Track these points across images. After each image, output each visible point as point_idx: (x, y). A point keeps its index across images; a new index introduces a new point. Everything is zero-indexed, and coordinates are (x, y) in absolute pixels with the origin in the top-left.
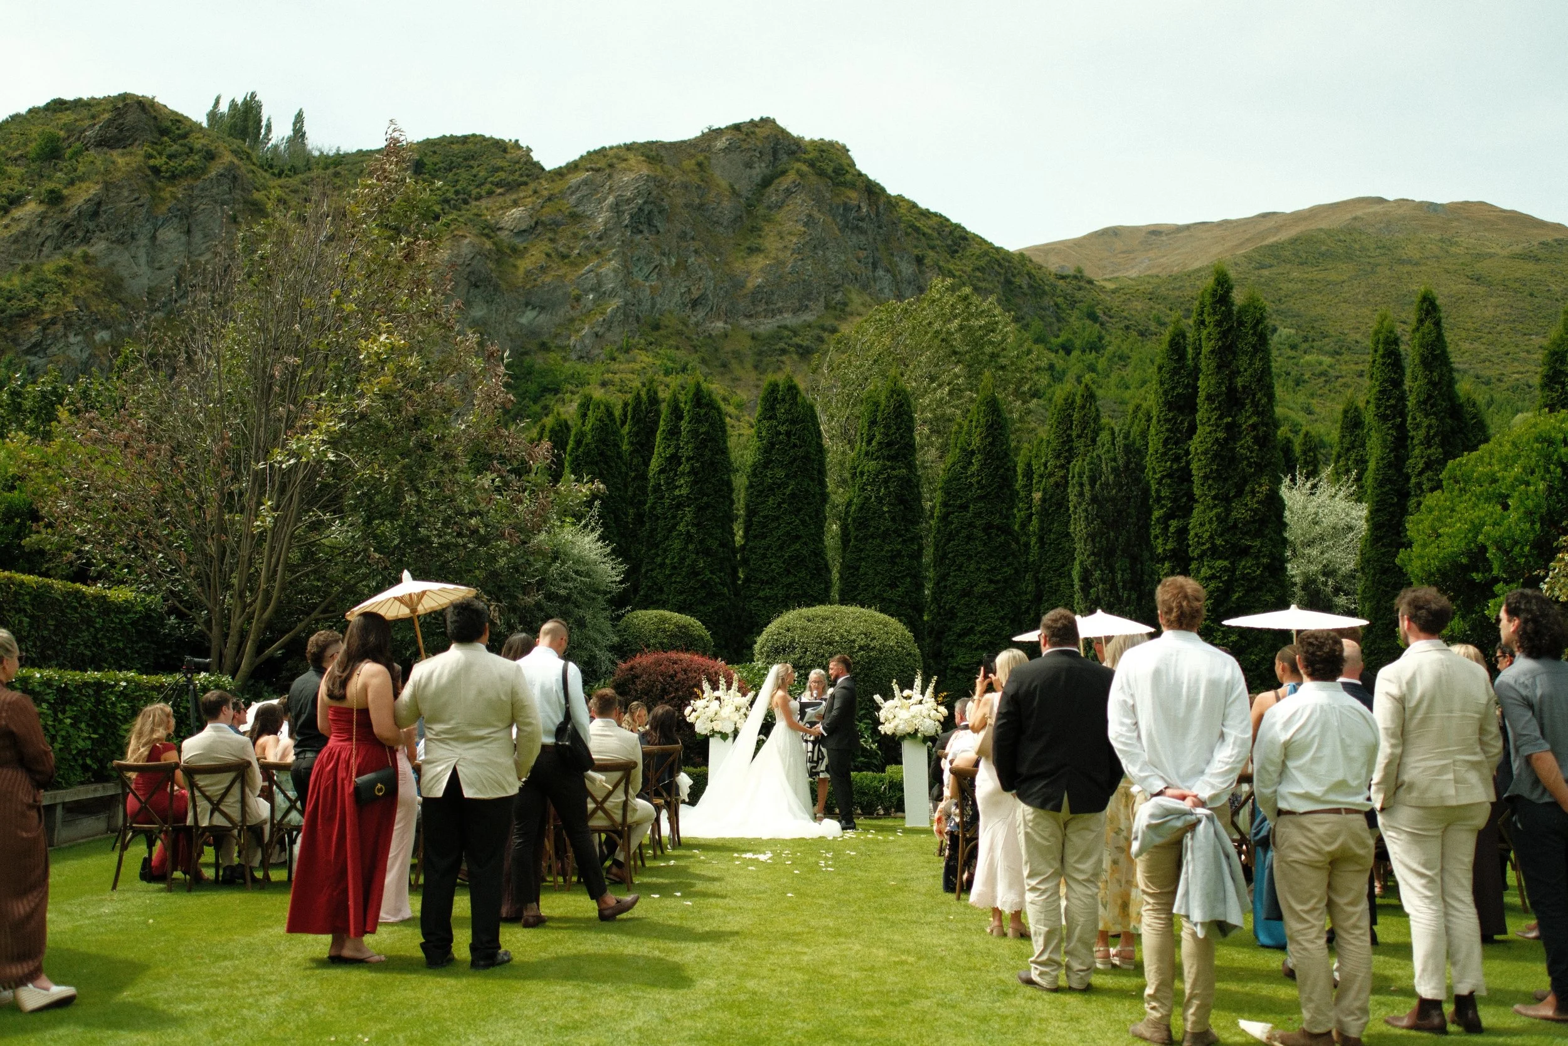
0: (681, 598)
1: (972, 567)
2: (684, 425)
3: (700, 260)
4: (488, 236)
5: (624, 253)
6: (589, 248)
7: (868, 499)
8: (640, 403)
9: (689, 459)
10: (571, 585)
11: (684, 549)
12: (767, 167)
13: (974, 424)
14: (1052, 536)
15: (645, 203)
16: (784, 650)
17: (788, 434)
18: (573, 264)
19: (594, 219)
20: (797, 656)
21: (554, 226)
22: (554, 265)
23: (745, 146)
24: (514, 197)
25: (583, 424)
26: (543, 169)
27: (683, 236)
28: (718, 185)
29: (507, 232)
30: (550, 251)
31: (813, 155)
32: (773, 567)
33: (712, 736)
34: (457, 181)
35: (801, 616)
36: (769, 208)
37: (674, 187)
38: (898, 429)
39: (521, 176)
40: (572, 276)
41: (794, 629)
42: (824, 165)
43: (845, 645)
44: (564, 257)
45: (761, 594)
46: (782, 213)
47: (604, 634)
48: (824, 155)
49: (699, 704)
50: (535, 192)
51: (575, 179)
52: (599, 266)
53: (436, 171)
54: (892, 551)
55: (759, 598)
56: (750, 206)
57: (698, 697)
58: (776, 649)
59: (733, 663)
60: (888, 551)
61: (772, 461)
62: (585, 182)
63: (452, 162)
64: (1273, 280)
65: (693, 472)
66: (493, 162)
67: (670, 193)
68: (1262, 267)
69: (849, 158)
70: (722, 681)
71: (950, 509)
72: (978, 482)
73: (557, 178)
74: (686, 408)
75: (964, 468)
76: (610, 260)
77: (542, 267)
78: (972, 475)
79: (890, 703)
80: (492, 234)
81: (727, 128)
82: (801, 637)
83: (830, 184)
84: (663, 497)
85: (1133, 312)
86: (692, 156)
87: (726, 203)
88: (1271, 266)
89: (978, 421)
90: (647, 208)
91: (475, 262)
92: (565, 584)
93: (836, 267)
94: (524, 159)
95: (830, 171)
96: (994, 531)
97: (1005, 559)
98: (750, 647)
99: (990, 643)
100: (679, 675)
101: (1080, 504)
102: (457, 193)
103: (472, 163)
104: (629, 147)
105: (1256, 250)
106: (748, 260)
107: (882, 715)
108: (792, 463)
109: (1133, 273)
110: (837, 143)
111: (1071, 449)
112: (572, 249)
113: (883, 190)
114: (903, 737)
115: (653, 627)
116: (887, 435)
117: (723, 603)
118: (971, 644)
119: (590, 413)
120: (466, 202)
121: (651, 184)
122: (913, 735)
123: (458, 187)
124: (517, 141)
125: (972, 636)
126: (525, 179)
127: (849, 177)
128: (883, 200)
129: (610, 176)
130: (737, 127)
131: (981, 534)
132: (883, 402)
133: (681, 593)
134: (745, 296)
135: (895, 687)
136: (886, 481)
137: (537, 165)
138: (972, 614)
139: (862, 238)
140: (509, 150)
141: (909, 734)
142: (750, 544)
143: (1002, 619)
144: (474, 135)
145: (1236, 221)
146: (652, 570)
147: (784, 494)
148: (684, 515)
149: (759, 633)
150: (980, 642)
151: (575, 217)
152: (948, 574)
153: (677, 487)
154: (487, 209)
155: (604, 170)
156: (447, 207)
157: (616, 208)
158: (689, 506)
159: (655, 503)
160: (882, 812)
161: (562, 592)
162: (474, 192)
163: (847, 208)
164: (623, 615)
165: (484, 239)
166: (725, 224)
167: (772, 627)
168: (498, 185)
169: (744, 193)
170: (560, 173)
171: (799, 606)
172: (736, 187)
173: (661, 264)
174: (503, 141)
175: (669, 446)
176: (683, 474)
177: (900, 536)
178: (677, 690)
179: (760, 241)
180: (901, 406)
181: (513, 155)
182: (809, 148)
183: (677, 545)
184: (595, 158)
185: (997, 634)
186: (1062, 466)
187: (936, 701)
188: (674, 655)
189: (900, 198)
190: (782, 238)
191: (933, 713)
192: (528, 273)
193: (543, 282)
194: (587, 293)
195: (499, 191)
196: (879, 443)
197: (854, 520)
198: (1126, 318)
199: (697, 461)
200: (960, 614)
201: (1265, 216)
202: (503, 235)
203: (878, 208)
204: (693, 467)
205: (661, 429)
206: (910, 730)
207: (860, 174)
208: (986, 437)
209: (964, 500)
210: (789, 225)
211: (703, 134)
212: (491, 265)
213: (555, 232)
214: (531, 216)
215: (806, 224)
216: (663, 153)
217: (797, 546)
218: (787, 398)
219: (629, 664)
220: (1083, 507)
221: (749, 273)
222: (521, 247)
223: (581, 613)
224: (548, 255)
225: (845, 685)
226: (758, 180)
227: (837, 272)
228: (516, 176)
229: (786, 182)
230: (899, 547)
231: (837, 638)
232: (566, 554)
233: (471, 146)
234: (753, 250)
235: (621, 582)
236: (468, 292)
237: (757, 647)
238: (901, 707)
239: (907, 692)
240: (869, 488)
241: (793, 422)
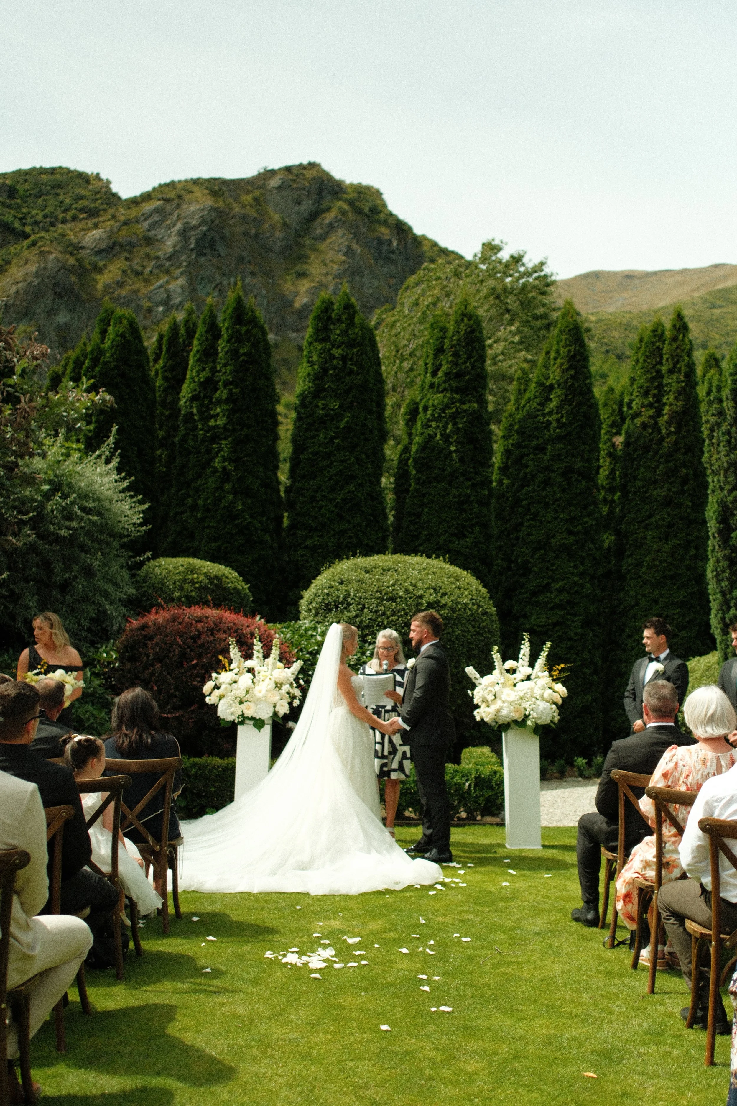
0: (215, 545)
1: (549, 517)
2: (222, 345)
3: (255, 281)
4: (72, 254)
5: (190, 273)
6: (159, 267)
7: (432, 437)
8: (177, 334)
9: (226, 384)
10: (74, 524)
11: (220, 488)
12: (314, 204)
13: (552, 355)
14: (638, 483)
15: (208, 230)
16: (337, 607)
17: (344, 358)
18: (147, 281)
19: (164, 242)
20: (353, 614)
21: (129, 247)
22: (129, 281)
23: (295, 186)
24: (95, 220)
25: (103, 340)
26: (119, 198)
27: (241, 260)
28: (271, 218)
29: (88, 251)
30: (126, 268)
31: (352, 196)
32: (323, 511)
33: (242, 723)
34: (46, 206)
35: (356, 567)
36: (314, 239)
37: (233, 217)
38: (469, 358)
39: (102, 204)
40: (145, 291)
41: (349, 581)
42: (361, 205)
43: (410, 601)
44: (137, 274)
45: (309, 542)
46: (326, 244)
47: (117, 585)
48: (362, 196)
49: (224, 677)
50: (113, 217)
51: (148, 207)
52: (168, 282)
53: (27, 197)
54: (459, 495)
55: (307, 547)
56: (298, 236)
57: (224, 668)
58: (327, 605)
59: (274, 622)
60: (454, 496)
61: (325, 390)
62: (157, 210)
63: (41, 190)
64: (723, 318)
65: (231, 399)
66: (77, 191)
67: (231, 222)
68: (714, 306)
69: (382, 200)
70: (258, 646)
71: (524, 451)
72: (558, 420)
73: (132, 205)
74: (224, 326)
75: (540, 404)
76: (177, 278)
77: (118, 282)
78: (551, 413)
79: (488, 679)
80: (75, 252)
81: (280, 169)
82: (357, 591)
83: (366, 220)
84: (196, 428)
85: (612, 339)
86: (249, 192)
87: (278, 234)
88: (721, 306)
89: (558, 351)
90: (210, 235)
91: (59, 275)
92: (68, 523)
93: (371, 291)
94: (103, 190)
95: (366, 209)
96: (575, 476)
97: (585, 508)
98: (296, 604)
99: (568, 602)
100: (203, 636)
101: (719, 425)
102: (45, 216)
103: (59, 191)
104: (196, 182)
105: (710, 293)
106: (297, 283)
107: (478, 695)
108: (347, 392)
109: (611, 309)
110: (372, 187)
111: (660, 386)
112: (145, 267)
113: (410, 229)
114: (505, 727)
115: (178, 577)
116: (456, 364)
117: (265, 553)
118: (547, 603)
119: (111, 329)
120: (53, 224)
121: (214, 214)
122: (521, 723)
123: (47, 211)
124: (98, 174)
125: (548, 594)
126: (104, 206)
127: (382, 216)
128: (410, 236)
129: (178, 206)
130: (288, 169)
131: (559, 479)
132: (451, 327)
133: (215, 540)
134: (293, 313)
135: (496, 656)
136: (454, 417)
137: (115, 196)
138: (548, 569)
139: (393, 268)
140: (92, 182)
141: (515, 722)
142: (298, 485)
143: (581, 575)
144: (61, 168)
145: (694, 270)
146: (182, 513)
147: (338, 428)
148: (220, 449)
149: (306, 587)
150: (557, 601)
151: (148, 241)
152: (521, 524)
153: (212, 416)
154: (71, 230)
155: (173, 200)
156: (37, 229)
157: (184, 233)
158: (225, 439)
159: (186, 435)
160: (464, 815)
161: (63, 533)
162: (61, 217)
163: (380, 242)
164: (142, 564)
165: (68, 256)
166: (277, 250)
167: (323, 579)
168: (82, 210)
169: (294, 225)
170: (135, 202)
171: (354, 555)
172: (287, 220)
173: (221, 283)
174: (86, 174)
175: (204, 369)
176: (219, 401)
177: (468, 479)
178: (200, 656)
179: (306, 266)
180: (472, 331)
181: (95, 185)
182: (349, 190)
183: (211, 483)
184: (166, 190)
185: (576, 592)
186: (651, 405)
187: (551, 676)
188: (198, 611)
189: (424, 237)
190: (325, 265)
191: (548, 693)
192: (106, 286)
193: (119, 295)
194: (157, 305)
195: (82, 216)
196: (447, 374)
197: (415, 461)
198: (606, 344)
199: (237, 387)
200: (535, 569)
201: (716, 266)
202: (84, 253)
203: (406, 244)
204: (231, 393)
205: (195, 349)
206: (517, 716)
207: (391, 214)
208: (567, 369)
209: (541, 441)
210: (330, 255)
211: (260, 174)
212: (73, 278)
213: (131, 252)
214: (109, 238)
215: (345, 254)
216: (224, 188)
217: (352, 488)
218: (344, 317)
219: (141, 621)
220: (724, 428)
221: (297, 294)
222: (101, 264)
223: (88, 559)
224: (124, 272)
225: (431, 652)
226: (306, 214)
227: (371, 295)
228: (97, 204)
229: (328, 218)
230: (468, 491)
231: (401, 593)
232: (70, 486)
233: (57, 177)
234: (302, 275)
235: (141, 525)
236: (54, 300)
237: (303, 603)
238: (504, 685)
239: (510, 664)
240: (434, 424)
241: (350, 345)
